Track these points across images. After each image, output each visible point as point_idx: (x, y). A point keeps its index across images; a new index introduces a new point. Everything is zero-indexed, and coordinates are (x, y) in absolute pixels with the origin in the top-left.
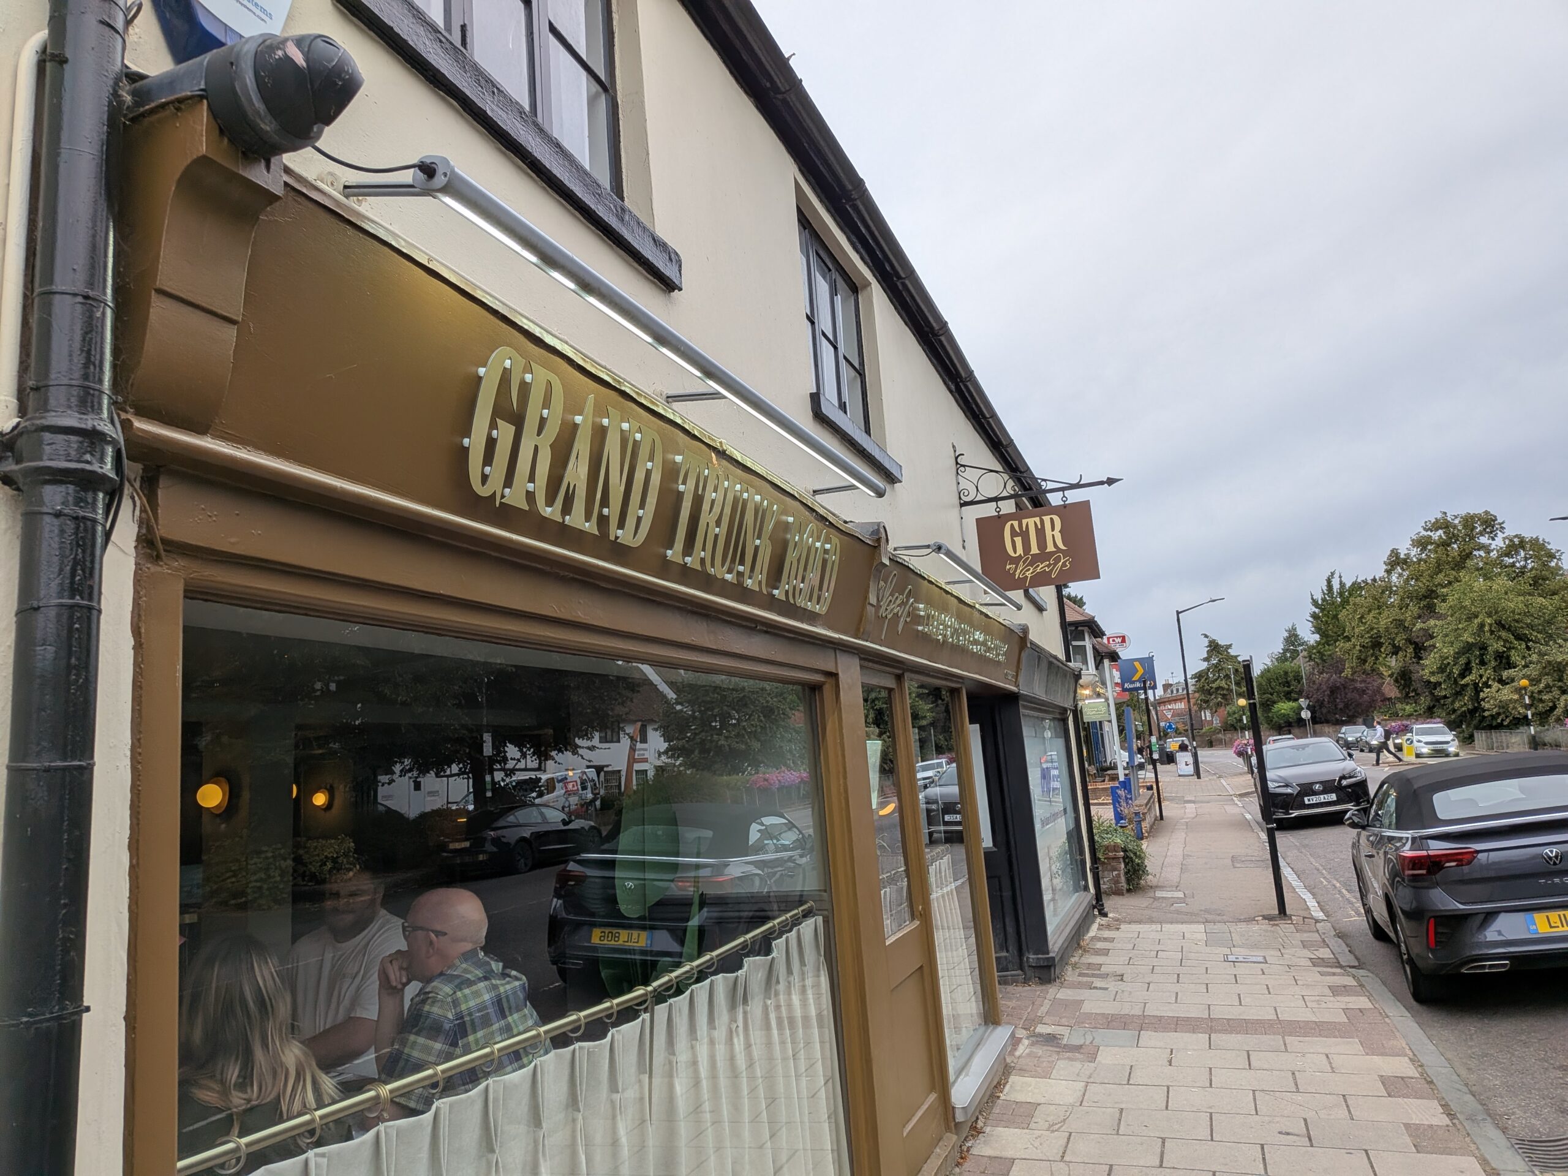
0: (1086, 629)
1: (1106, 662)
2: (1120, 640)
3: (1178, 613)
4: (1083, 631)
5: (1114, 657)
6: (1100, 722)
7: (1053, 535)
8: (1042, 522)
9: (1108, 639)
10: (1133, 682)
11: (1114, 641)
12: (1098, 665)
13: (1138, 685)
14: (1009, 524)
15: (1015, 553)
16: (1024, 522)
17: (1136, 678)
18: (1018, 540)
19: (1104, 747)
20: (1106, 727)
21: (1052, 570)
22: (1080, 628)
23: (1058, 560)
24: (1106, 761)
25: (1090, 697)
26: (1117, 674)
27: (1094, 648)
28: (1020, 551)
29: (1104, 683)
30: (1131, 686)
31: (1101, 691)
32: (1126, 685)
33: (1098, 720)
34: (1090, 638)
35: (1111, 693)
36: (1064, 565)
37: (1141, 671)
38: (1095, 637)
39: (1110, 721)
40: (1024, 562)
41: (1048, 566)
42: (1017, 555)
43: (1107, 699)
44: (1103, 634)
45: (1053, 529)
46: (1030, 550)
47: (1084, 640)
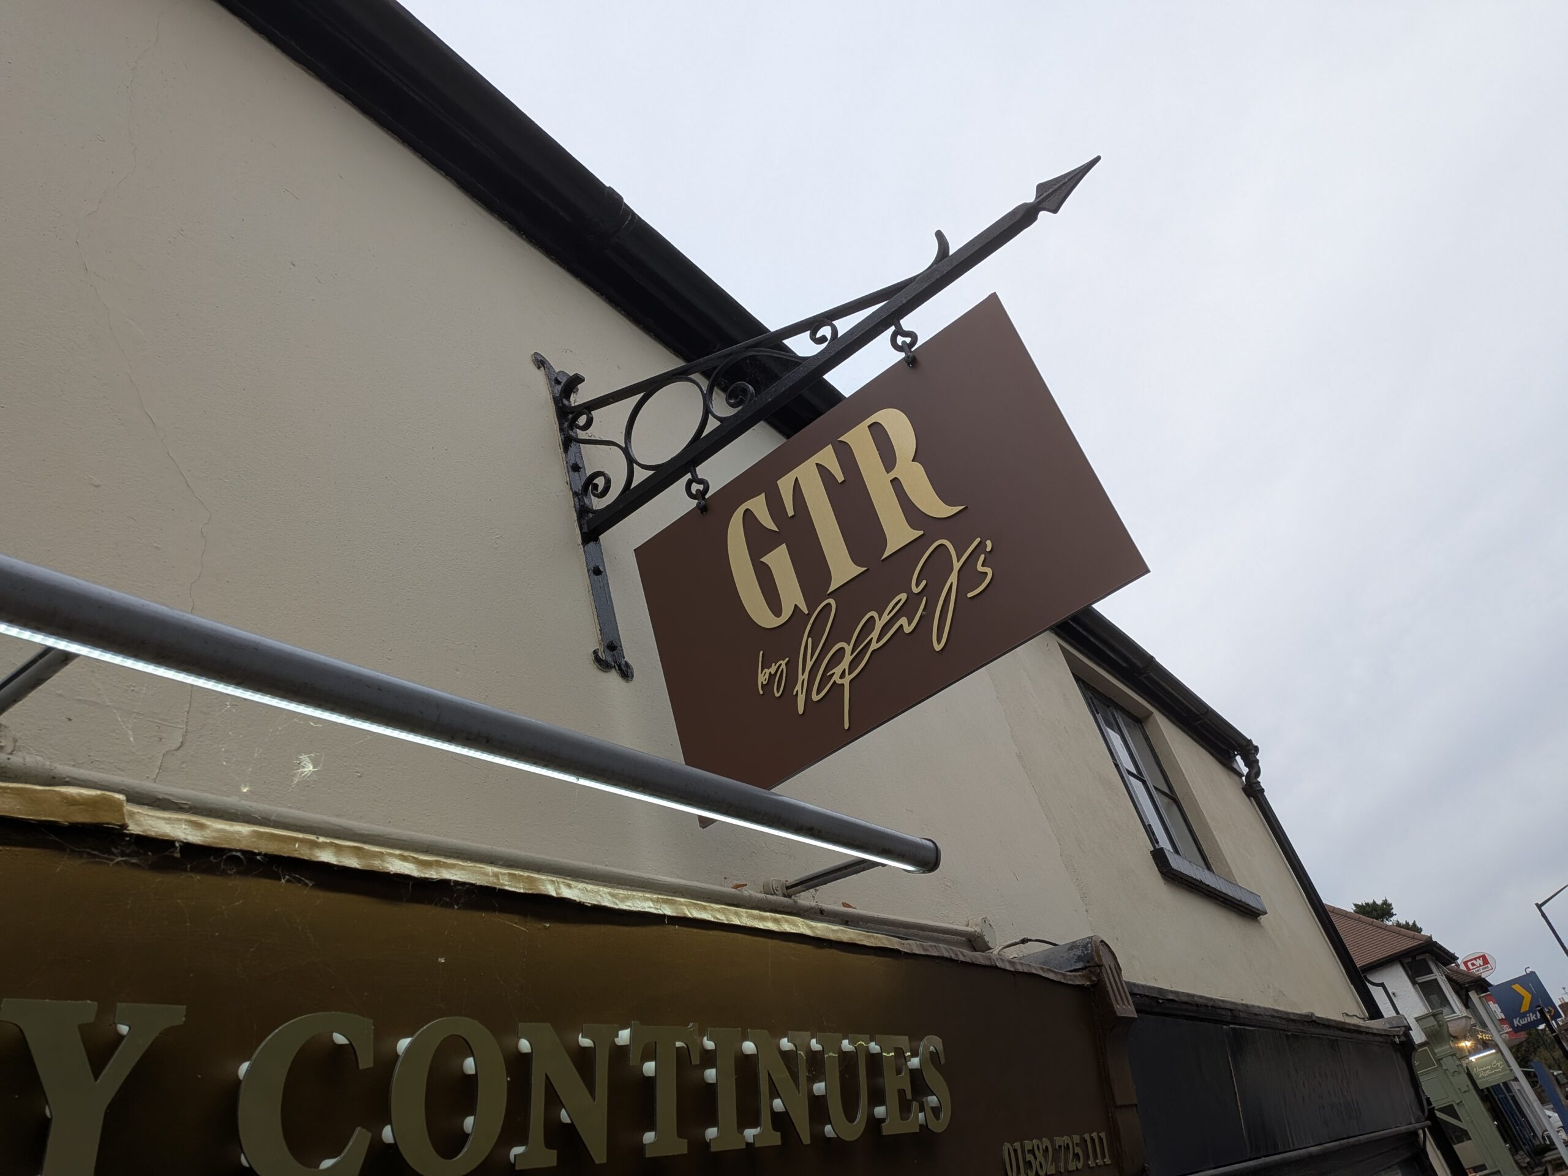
0: (1427, 956)
1: (1473, 995)
2: (1480, 962)
3: (1539, 906)
4: (1424, 960)
5: (1482, 985)
6: (1505, 1084)
7: (895, 482)
8: (845, 455)
9: (1465, 963)
10: (1524, 1015)
11: (1473, 965)
12: (1466, 1002)
13: (1532, 1017)
14: (737, 519)
15: (777, 610)
16: (785, 485)
17: (1525, 1007)
18: (779, 560)
19: (1524, 1115)
20: (1515, 1086)
21: (926, 619)
22: (1418, 958)
23: (938, 565)
24: (1535, 1135)
25: (1474, 1051)
26: (1494, 1007)
27: (1450, 979)
28: (792, 595)
29: (1484, 1025)
30: (1524, 1021)
31: (1486, 1037)
32: (1516, 1022)
33: (1500, 1082)
34: (1438, 967)
35: (1499, 1035)
36: (969, 575)
37: (1527, 997)
38: (1445, 965)
39: (1516, 1079)
40: (815, 634)
41: (906, 610)
42: (787, 613)
43: (1496, 1046)
44: (1454, 958)
45: (888, 458)
46: (826, 574)
47: (1432, 972)
